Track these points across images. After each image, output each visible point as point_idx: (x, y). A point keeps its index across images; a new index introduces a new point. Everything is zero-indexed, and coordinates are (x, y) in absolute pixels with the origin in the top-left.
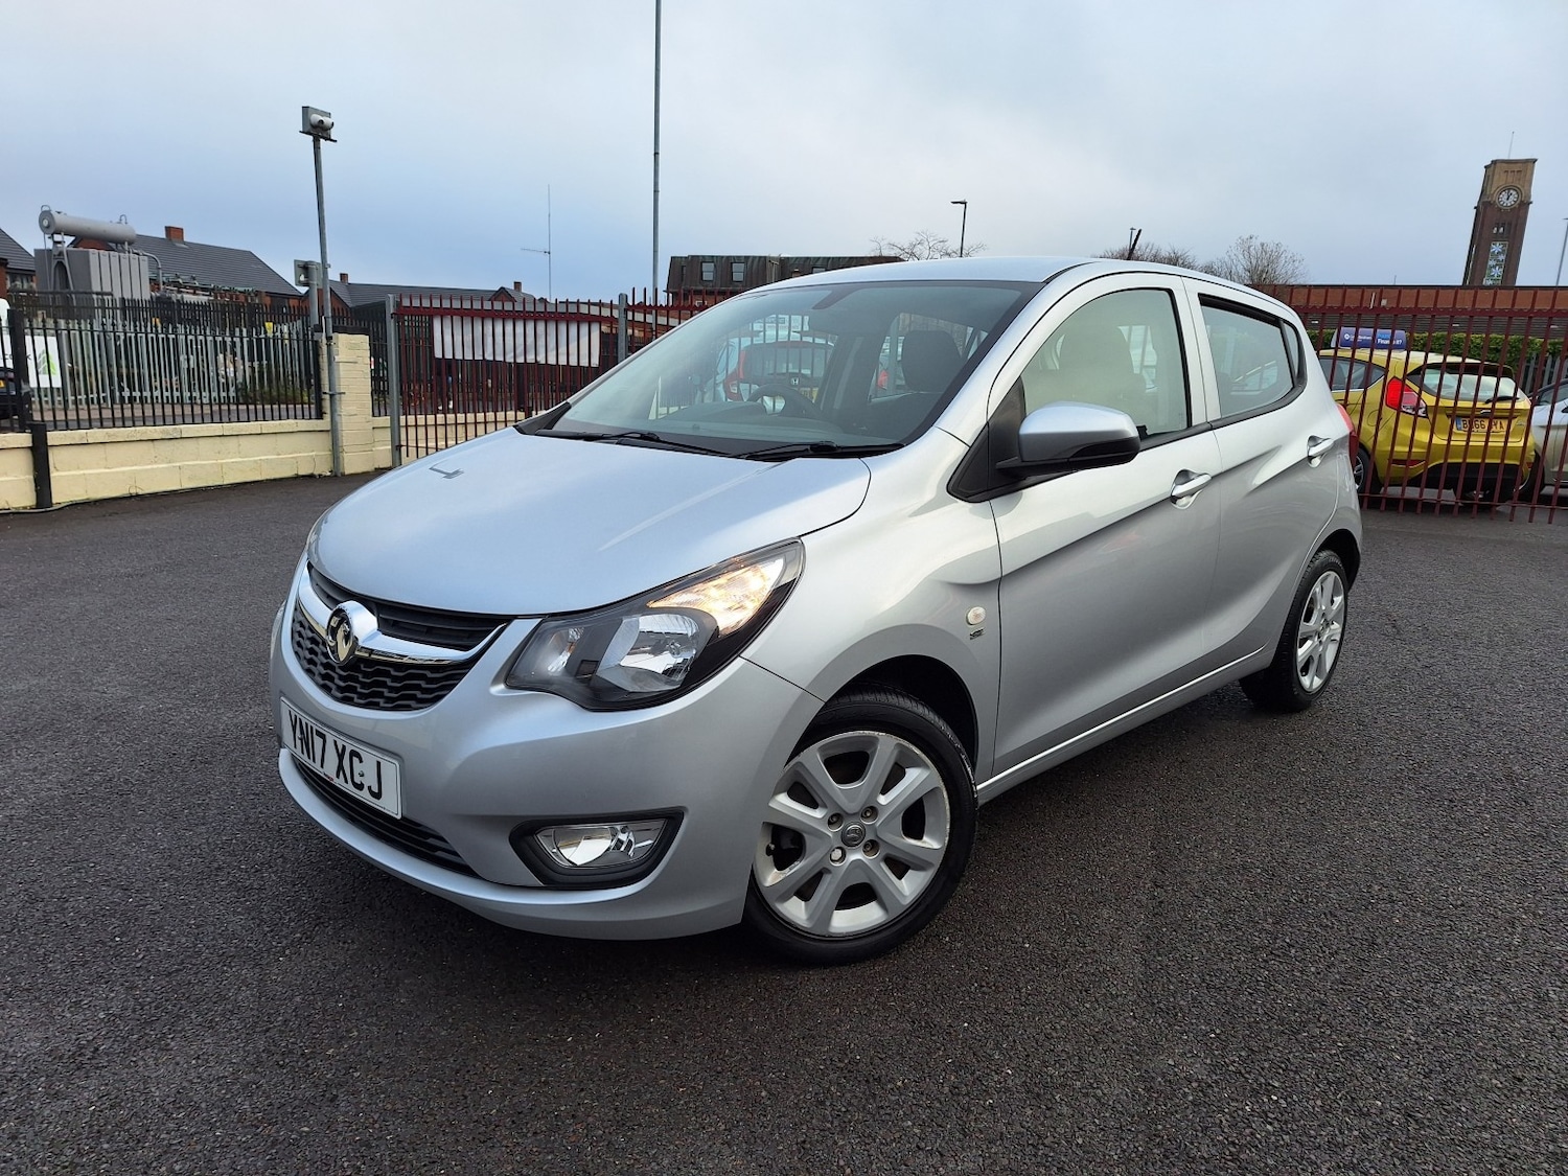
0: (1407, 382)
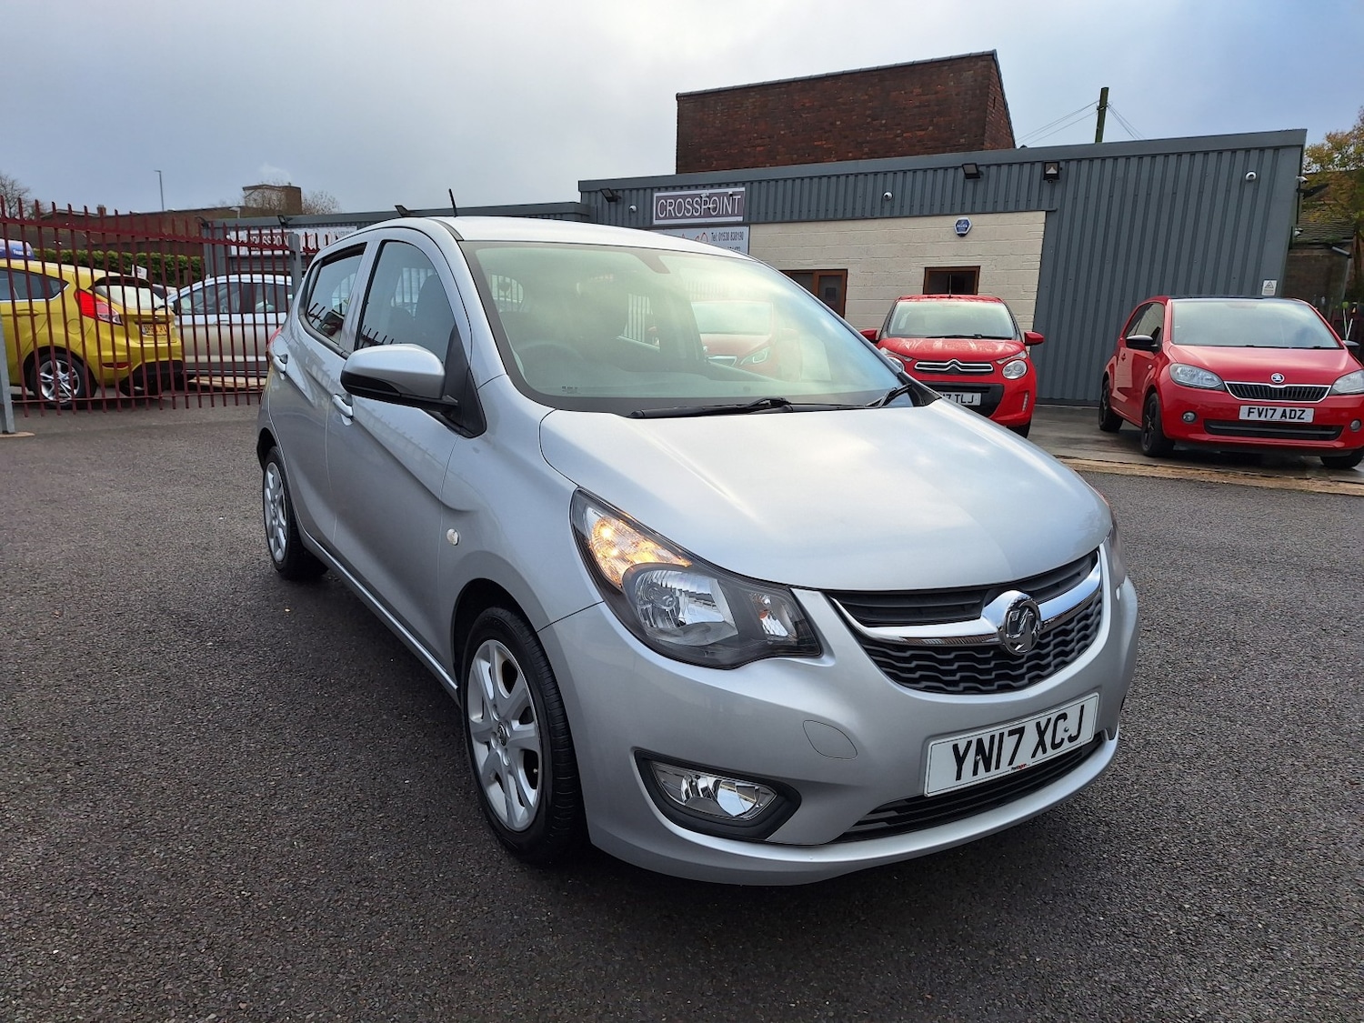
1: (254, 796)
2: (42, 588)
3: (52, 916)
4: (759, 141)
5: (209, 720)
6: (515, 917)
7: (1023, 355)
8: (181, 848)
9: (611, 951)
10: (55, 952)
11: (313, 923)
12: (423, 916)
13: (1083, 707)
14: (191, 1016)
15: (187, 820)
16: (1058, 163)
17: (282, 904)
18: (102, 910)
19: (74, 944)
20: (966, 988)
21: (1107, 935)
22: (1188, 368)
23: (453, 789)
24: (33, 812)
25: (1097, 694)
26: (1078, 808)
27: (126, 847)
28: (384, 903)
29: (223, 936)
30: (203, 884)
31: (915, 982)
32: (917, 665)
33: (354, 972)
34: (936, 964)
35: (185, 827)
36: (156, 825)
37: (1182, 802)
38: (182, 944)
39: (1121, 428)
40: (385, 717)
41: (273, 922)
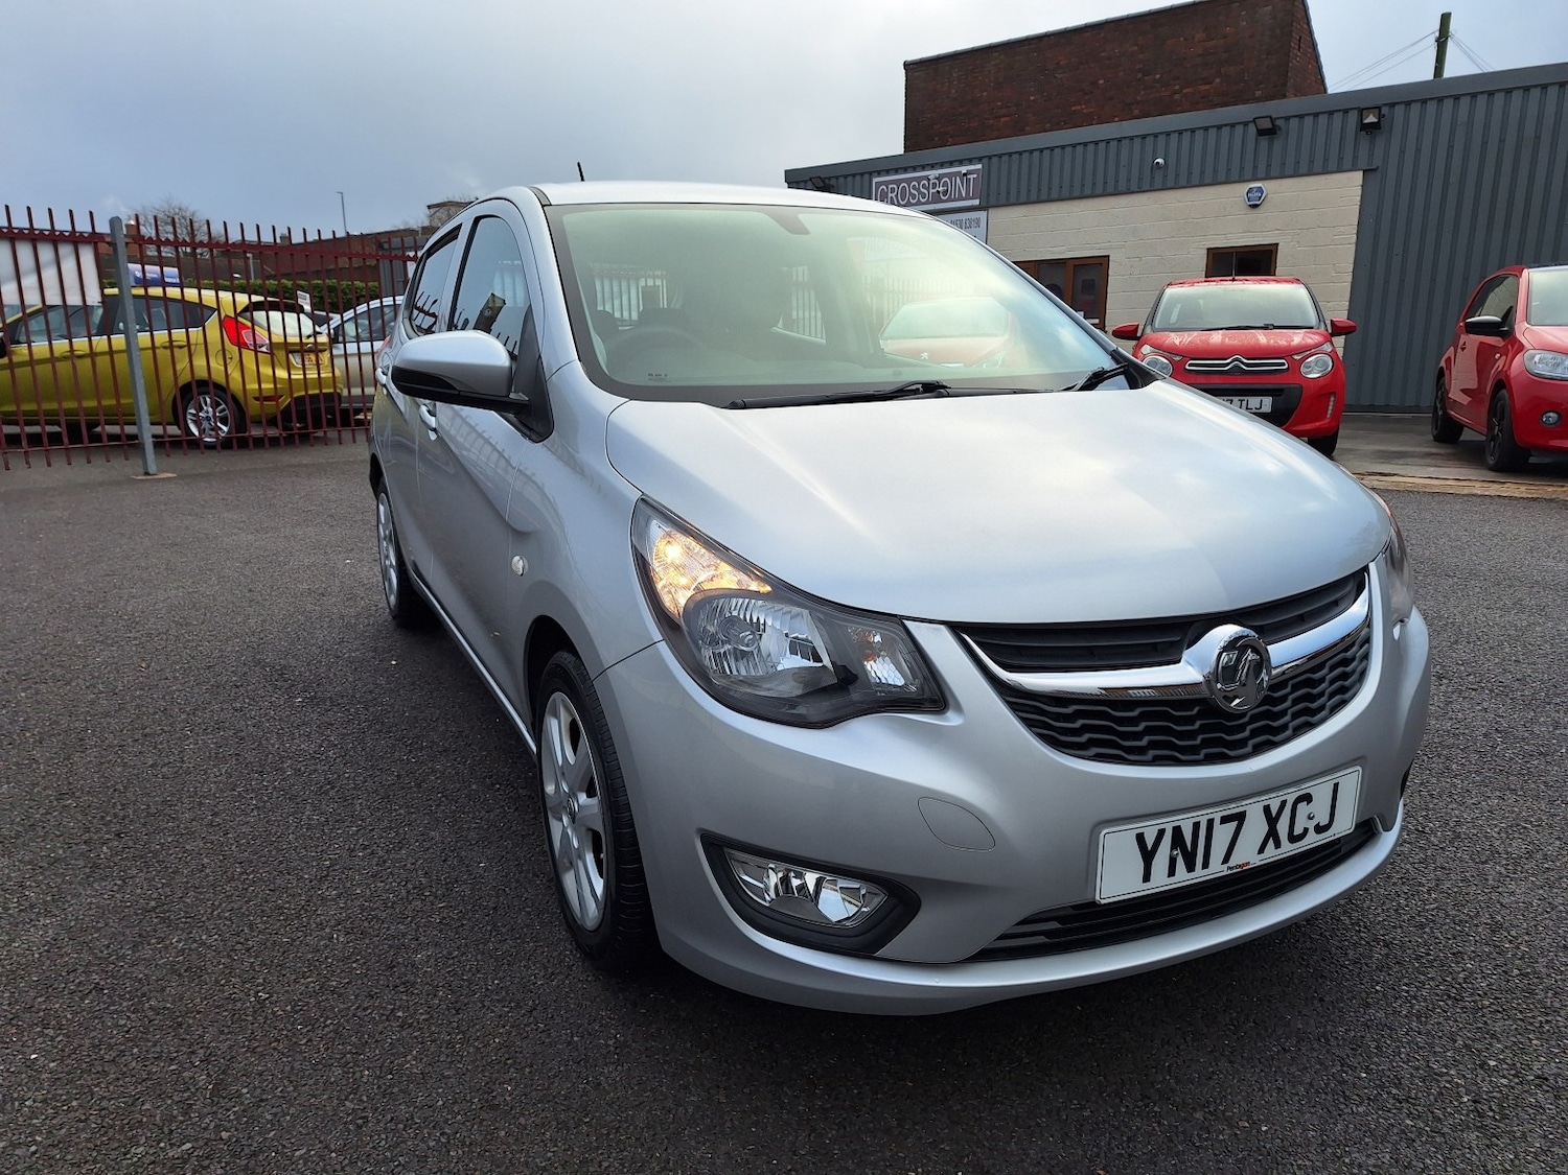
0: (240, 319)
1: (302, 877)
2: (135, 639)
3: (42, 1014)
4: (1004, 111)
5: (275, 787)
6: (575, 1039)
7: (1327, 347)
8: (204, 937)
9: (686, 1087)
10: (33, 1056)
11: (332, 1035)
12: (463, 1033)
13: (1336, 785)
14: (162, 1145)
15: (220, 904)
16: (1379, 108)
17: (301, 1010)
18: (98, 1008)
19: (56, 1047)
20: (1155, 1164)
21: (1369, 1099)
22: (1549, 355)
23: (535, 875)
24: (56, 889)
25: (1359, 768)
26: (1347, 922)
27: (144, 933)
28: (421, 1014)
29: (224, 1047)
30: (217, 981)
31: (1085, 1152)
32: (1083, 726)
33: (365, 1098)
34: (1117, 1128)
35: (215, 913)
36: (184, 909)
37: (1499, 918)
38: (175, 1055)
39: (1462, 438)
40: (474, 787)
41: (285, 1033)
